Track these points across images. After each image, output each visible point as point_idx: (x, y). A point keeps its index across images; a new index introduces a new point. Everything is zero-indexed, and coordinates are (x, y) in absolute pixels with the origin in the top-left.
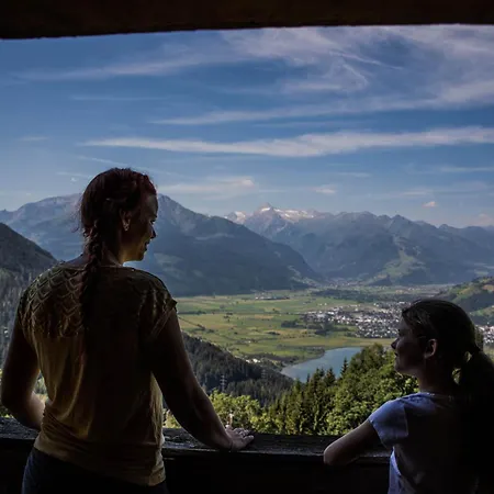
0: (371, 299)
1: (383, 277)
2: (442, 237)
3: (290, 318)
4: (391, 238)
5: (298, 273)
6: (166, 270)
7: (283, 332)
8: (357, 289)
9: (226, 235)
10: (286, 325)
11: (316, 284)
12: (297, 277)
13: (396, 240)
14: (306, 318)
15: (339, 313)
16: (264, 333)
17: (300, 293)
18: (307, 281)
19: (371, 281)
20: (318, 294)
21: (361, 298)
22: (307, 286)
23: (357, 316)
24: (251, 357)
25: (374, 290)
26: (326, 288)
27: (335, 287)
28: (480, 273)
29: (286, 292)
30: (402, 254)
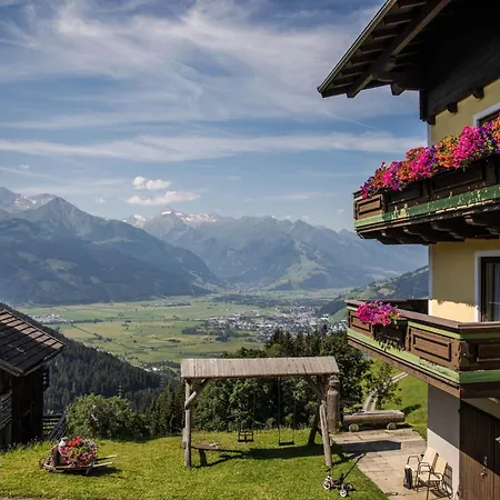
0: (273, 303)
1: (285, 281)
2: (342, 242)
3: (191, 325)
4: (293, 243)
5: (199, 279)
6: (60, 276)
7: (184, 339)
8: (259, 293)
9: (125, 240)
10: (187, 332)
11: (219, 289)
12: (198, 282)
13: (297, 245)
14: (206, 324)
15: (241, 319)
16: (164, 341)
17: (200, 299)
18: (209, 286)
19: (273, 286)
20: (219, 300)
21: (263, 304)
22: (208, 292)
23: (257, 321)
24: (150, 366)
25: (275, 295)
26: (228, 293)
27: (237, 293)
28: (378, 277)
29: (187, 298)
30: (303, 258)
